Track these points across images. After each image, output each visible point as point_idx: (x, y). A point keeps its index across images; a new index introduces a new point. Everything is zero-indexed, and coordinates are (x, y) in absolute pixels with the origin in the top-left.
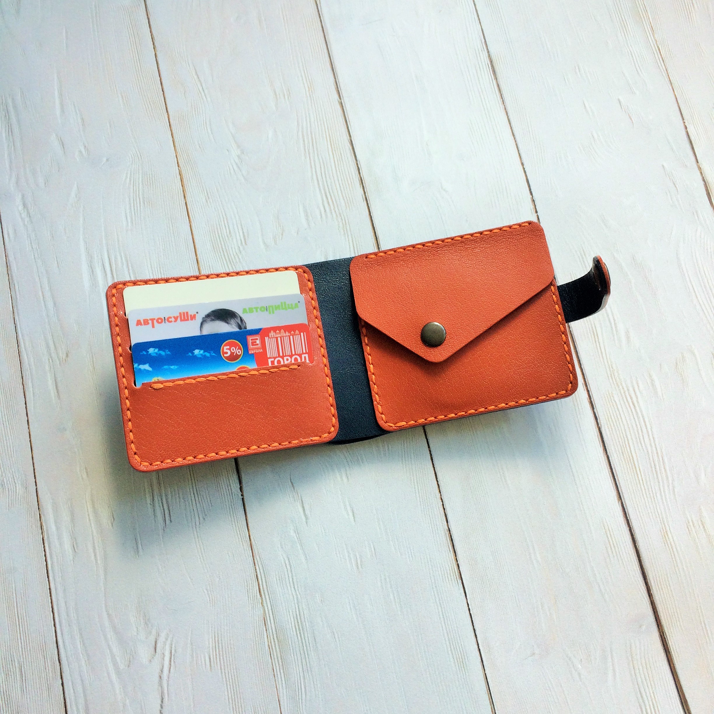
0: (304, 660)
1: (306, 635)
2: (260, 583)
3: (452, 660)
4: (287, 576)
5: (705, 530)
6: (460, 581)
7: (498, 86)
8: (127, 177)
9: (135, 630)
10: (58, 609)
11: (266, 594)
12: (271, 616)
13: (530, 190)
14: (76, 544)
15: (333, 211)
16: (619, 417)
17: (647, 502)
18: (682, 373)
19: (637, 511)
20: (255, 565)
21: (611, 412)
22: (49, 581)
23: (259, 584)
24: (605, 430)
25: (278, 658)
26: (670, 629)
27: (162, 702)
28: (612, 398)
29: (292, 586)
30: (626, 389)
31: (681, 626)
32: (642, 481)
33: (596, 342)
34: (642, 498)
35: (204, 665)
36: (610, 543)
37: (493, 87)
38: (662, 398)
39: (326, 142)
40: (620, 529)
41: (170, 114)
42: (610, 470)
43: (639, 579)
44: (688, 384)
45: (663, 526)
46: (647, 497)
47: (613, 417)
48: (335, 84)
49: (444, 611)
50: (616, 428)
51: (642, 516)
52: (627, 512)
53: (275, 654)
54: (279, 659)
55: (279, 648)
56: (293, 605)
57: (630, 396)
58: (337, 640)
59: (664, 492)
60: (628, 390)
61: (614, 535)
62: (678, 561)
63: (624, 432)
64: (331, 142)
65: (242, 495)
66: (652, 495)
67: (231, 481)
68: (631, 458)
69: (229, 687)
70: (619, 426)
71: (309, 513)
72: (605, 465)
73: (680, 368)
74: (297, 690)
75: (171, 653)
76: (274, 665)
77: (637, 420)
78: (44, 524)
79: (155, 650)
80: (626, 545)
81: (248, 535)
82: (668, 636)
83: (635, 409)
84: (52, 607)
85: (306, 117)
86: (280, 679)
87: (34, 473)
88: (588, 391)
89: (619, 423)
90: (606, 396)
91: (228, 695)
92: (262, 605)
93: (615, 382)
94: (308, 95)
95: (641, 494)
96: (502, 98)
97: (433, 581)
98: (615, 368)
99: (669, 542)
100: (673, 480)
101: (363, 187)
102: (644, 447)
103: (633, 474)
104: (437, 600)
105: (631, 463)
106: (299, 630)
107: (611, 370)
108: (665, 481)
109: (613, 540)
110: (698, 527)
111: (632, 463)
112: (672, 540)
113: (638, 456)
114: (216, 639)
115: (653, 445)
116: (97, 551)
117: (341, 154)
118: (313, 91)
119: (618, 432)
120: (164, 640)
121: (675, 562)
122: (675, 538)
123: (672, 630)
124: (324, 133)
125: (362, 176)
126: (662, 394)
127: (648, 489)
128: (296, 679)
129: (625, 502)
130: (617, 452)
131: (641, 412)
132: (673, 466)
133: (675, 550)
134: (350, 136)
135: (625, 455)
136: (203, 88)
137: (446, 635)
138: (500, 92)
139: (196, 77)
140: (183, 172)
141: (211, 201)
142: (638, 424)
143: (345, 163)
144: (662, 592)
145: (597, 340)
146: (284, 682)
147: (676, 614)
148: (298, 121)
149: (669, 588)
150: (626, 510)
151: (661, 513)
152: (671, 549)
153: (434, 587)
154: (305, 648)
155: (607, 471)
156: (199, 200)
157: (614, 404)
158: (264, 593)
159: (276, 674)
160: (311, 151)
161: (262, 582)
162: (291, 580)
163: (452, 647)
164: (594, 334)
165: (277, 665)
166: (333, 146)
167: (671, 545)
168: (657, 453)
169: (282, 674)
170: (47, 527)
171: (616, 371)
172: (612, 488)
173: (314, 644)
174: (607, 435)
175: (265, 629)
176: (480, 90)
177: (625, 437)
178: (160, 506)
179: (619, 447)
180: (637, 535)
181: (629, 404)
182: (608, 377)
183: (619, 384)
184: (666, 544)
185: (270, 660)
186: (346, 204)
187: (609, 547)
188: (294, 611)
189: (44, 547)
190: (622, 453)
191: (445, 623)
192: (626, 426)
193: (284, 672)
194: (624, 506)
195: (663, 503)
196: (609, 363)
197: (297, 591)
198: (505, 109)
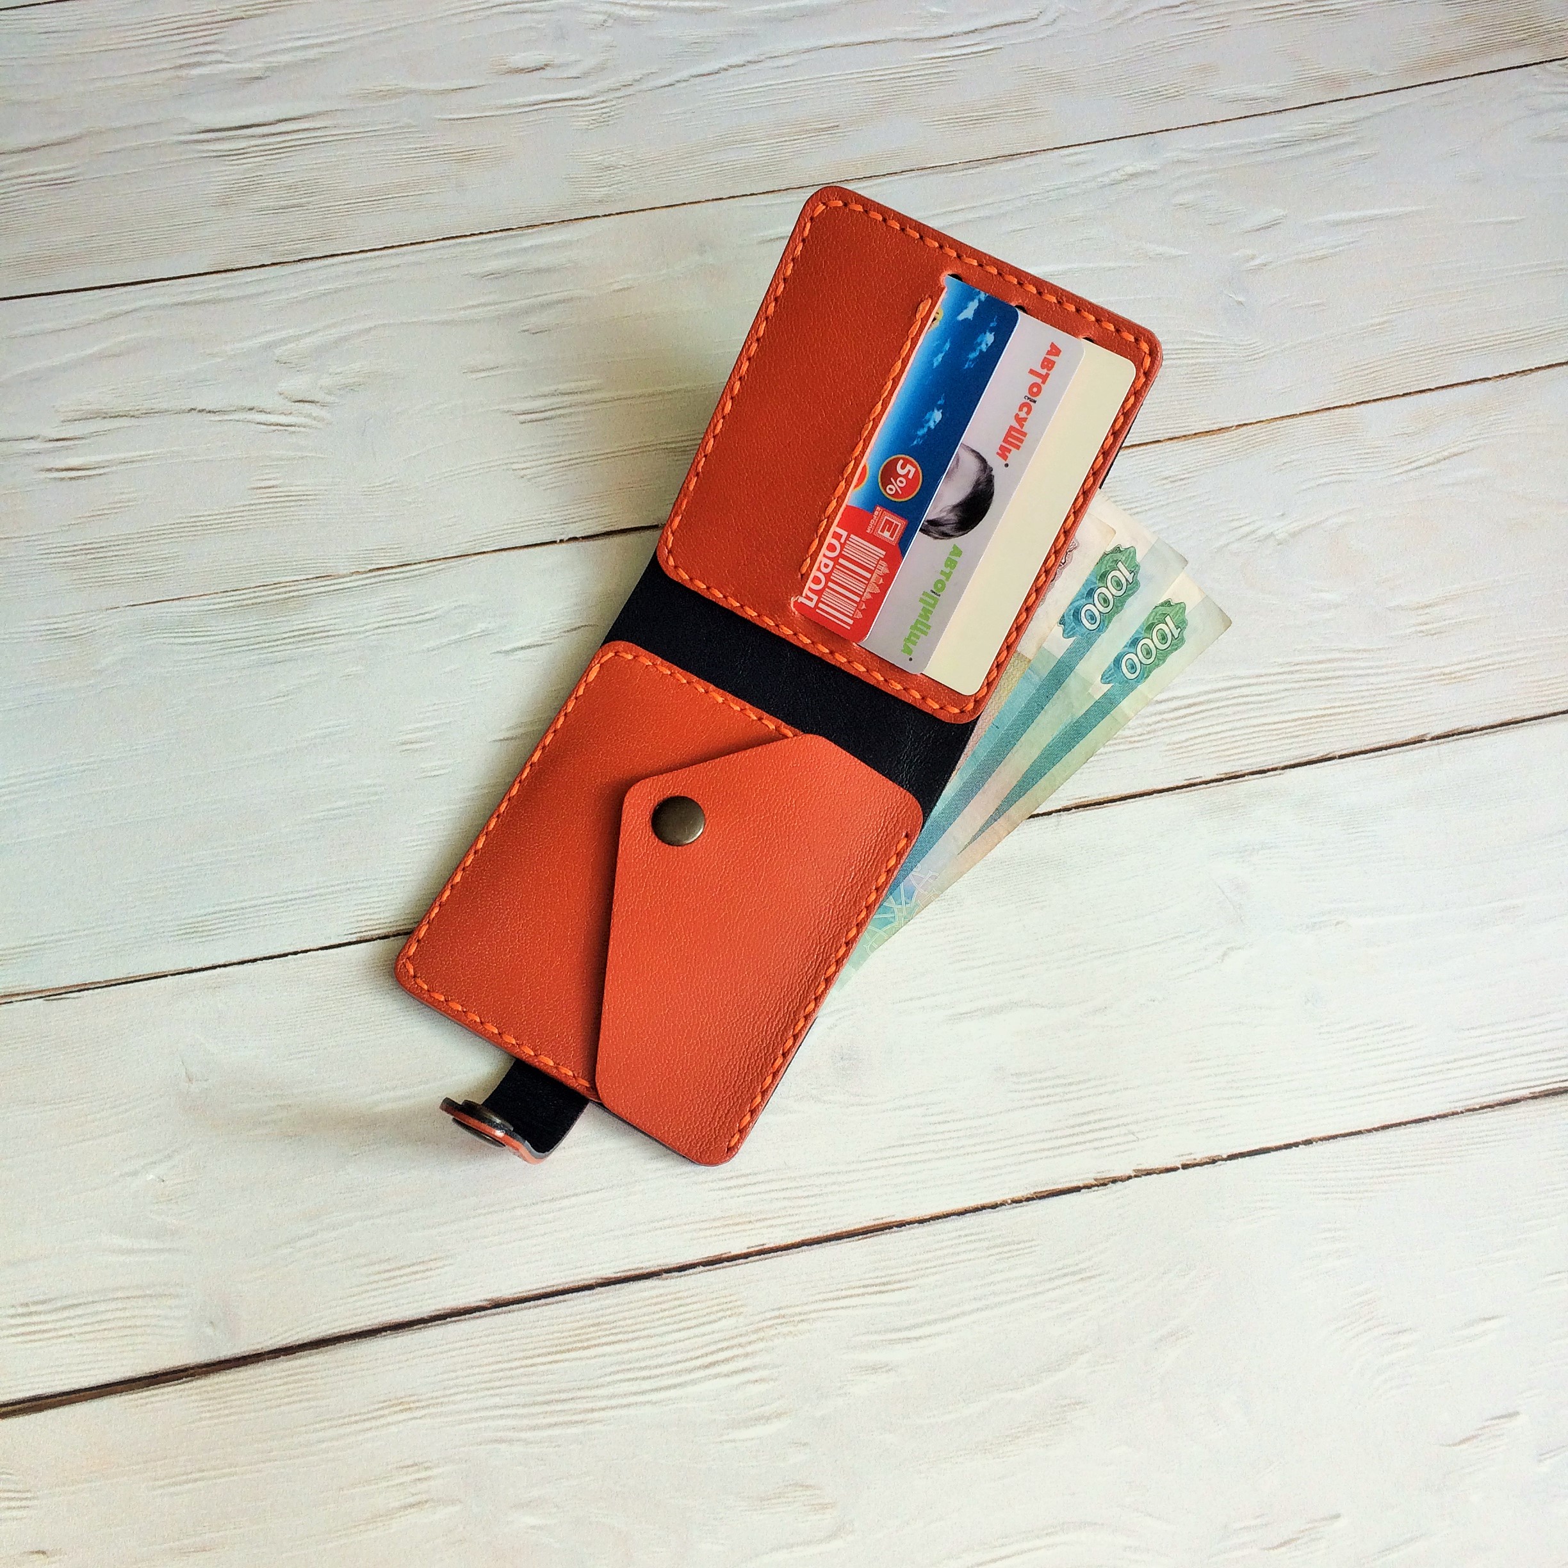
0: (245, 642)
1: (290, 647)
2: (394, 570)
3: (202, 912)
4: (402, 615)
5: (405, 1507)
6: (353, 938)
7: (1516, 1101)
8: (1207, 336)
9: (339, 370)
10: (385, 256)
11: (373, 580)
12: (332, 588)
13: (1242, 1155)
14: (496, 278)
15: (1159, 718)
16: (683, 1325)
17: (483, 1370)
18: (784, 1500)
19: (463, 1344)
20: (428, 561)
21: (695, 1306)
22: (438, 240)
23: (392, 567)
24: (654, 1288)
25: (255, 598)
26: (197, 1394)
27: (210, 412)
28: (729, 1313)
29: (381, 624)
30: (749, 1349)
31: (201, 1419)
32: (531, 1366)
33: (864, 1286)
34: (491, 1360)
35: (261, 477)
36: (399, 1269)
37: (1511, 1087)
38: (725, 1438)
39: (1323, 706)
40: (427, 1296)
41: (1355, 408)
42: (560, 1288)
43: (313, 1331)
44: (756, 1510)
45: (423, 1404)
46: (494, 1371)
47: (683, 1309)
48: (1468, 728)
49: (298, 901)
50: (657, 1316)
51: (450, 1354)
52: (463, 1317)
53: (263, 593)
54: (254, 601)
55: (272, 601)
56: (347, 625)
57: (732, 1358)
58: (273, 701)
59: (502, 1416)
60: (747, 1355)
61: (416, 1280)
62: (342, 1431)
63: (646, 1333)
64: (1323, 716)
65: (562, 541)
66: (498, 1384)
67: (590, 521)
68: (585, 1344)
69: (218, 517)
70: (661, 1322)
71: (517, 657)
72: (572, 1279)
73: (797, 1494)
74: (194, 630)
75: (291, 426)
76: (244, 591)
77: (673, 1368)
78: (536, 229)
79: (299, 401)
80: (390, 1308)
81: (485, 550)
82: (182, 1387)
83: (699, 1368)
84: (393, 247)
85: (1378, 667)
86: (218, 600)
87: (627, 212)
88: (746, 1256)
89: (668, 1324)
90: (733, 1298)
91: (203, 516)
92: (353, 573)
93: (765, 1324)
94: (1432, 672)
95: (500, 1359)
96: (1482, 1108)
97: (360, 884)
98: (802, 1326)
99: (386, 1412)
100: (527, 1442)
101: (1221, 780)
102: (608, 1379)
103: (548, 1343)
104: (322, 891)
105: (575, 1342)
106: (300, 636)
107: (797, 1318)
108: (526, 1422)
109: (405, 1279)
110: (413, 1491)
111: (574, 1345)
112: (389, 1419)
113: (588, 1362)
114: (302, 498)
115: (614, 1402)
116: (480, 309)
117: (1297, 736)
118: (1445, 682)
119: (646, 1318)
120: (314, 415)
121: (341, 1421)
122: (394, 1429)
123: (193, 1398)
124: (1345, 703)
125: (1246, 778)
126: (734, 1441)
127: (512, 1377)
128: (214, 628)
129: (485, 1316)
130: (601, 1312)
131: (694, 1382)
132: (559, 1446)
133: (367, 1425)
134: (1342, 757)
135: (592, 1329)
136: (1421, 467)
137: (253, 903)
138: (1498, 1105)
139: (1446, 454)
140: (1226, 435)
141: (1165, 487)
142: (663, 1370)
143: (1275, 743)
144: (279, 1382)
145: (870, 1290)
146: (211, 607)
147: (227, 1412)
148: (1365, 650)
149: (286, 1400)
150: (467, 1316)
151: (454, 1403)
152: (370, 1416)
153: (348, 886)
154: (267, 645)
155: (560, 1281)
156: (1167, 464)
157: (713, 1317)
158: (375, 577)
159: (228, 594)
160: (1297, 676)
161: (396, 573)
162: (394, 622)
163: (228, 913)
164: (884, 1284)
165: (243, 597)
166: (1313, 720)
167: (382, 1416)
168: (593, 1410)
169: (227, 605)
170: (530, 234)
171: (792, 1329)
172: (520, 1290)
173: (270, 661)
174: (641, 1291)
175: (311, 576)
176: (1497, 1056)
177: (636, 1335)
178: (553, 404)
179: (611, 1318)
180: (410, 1337)
181: (712, 1353)
182: (779, 1309)
183: (761, 1334)
184: (382, 1405)
185: (253, 585)
186: (1177, 743)
187: (389, 1267)
188: (336, 627)
189: (496, 231)
190: (598, 1324)
191: (276, 902)
192: (659, 1340)
193: (229, 607)
194: (477, 1314)
195: (477, 1410)
196: (813, 1315)
197: (372, 633)
198: (1453, 1114)
